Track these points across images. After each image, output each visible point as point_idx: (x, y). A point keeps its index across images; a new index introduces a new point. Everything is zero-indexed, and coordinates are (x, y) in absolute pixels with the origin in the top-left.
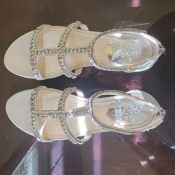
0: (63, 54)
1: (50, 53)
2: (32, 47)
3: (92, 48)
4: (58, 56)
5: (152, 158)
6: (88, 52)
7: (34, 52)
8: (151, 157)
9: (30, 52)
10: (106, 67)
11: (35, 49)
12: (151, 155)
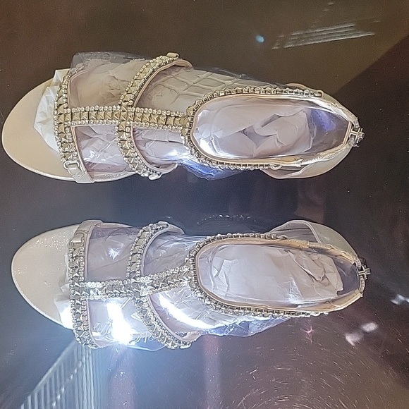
0: (128, 123)
1: (99, 117)
2: (60, 105)
3: (192, 120)
4: (118, 126)
5: (371, 327)
6: (181, 128)
7: (65, 116)
8: (368, 325)
9: (55, 117)
10: (222, 161)
11: (67, 108)
12: (368, 322)
